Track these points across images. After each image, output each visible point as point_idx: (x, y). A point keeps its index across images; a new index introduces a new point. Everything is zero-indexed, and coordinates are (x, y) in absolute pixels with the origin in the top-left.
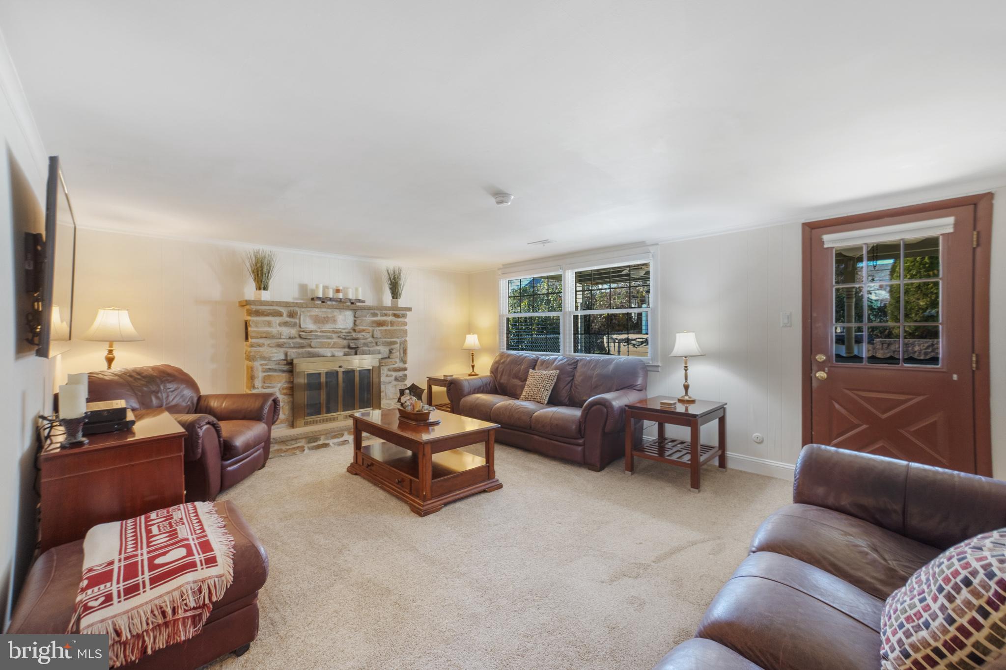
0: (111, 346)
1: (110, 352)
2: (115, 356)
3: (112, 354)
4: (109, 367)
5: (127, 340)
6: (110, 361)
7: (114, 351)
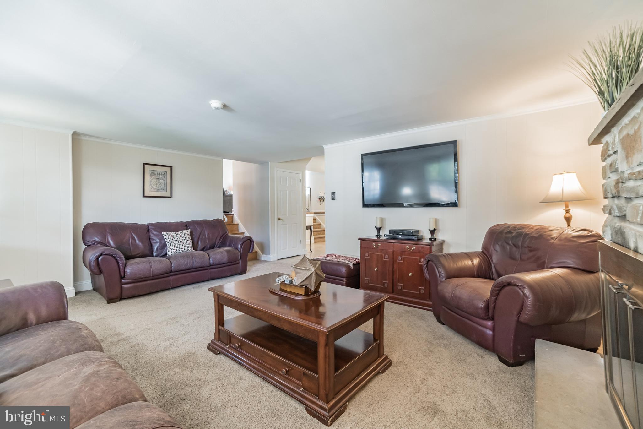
0: (567, 206)
1: (567, 211)
2: (572, 215)
3: (570, 214)
4: (569, 226)
5: (578, 200)
6: (568, 220)
7: (570, 211)
